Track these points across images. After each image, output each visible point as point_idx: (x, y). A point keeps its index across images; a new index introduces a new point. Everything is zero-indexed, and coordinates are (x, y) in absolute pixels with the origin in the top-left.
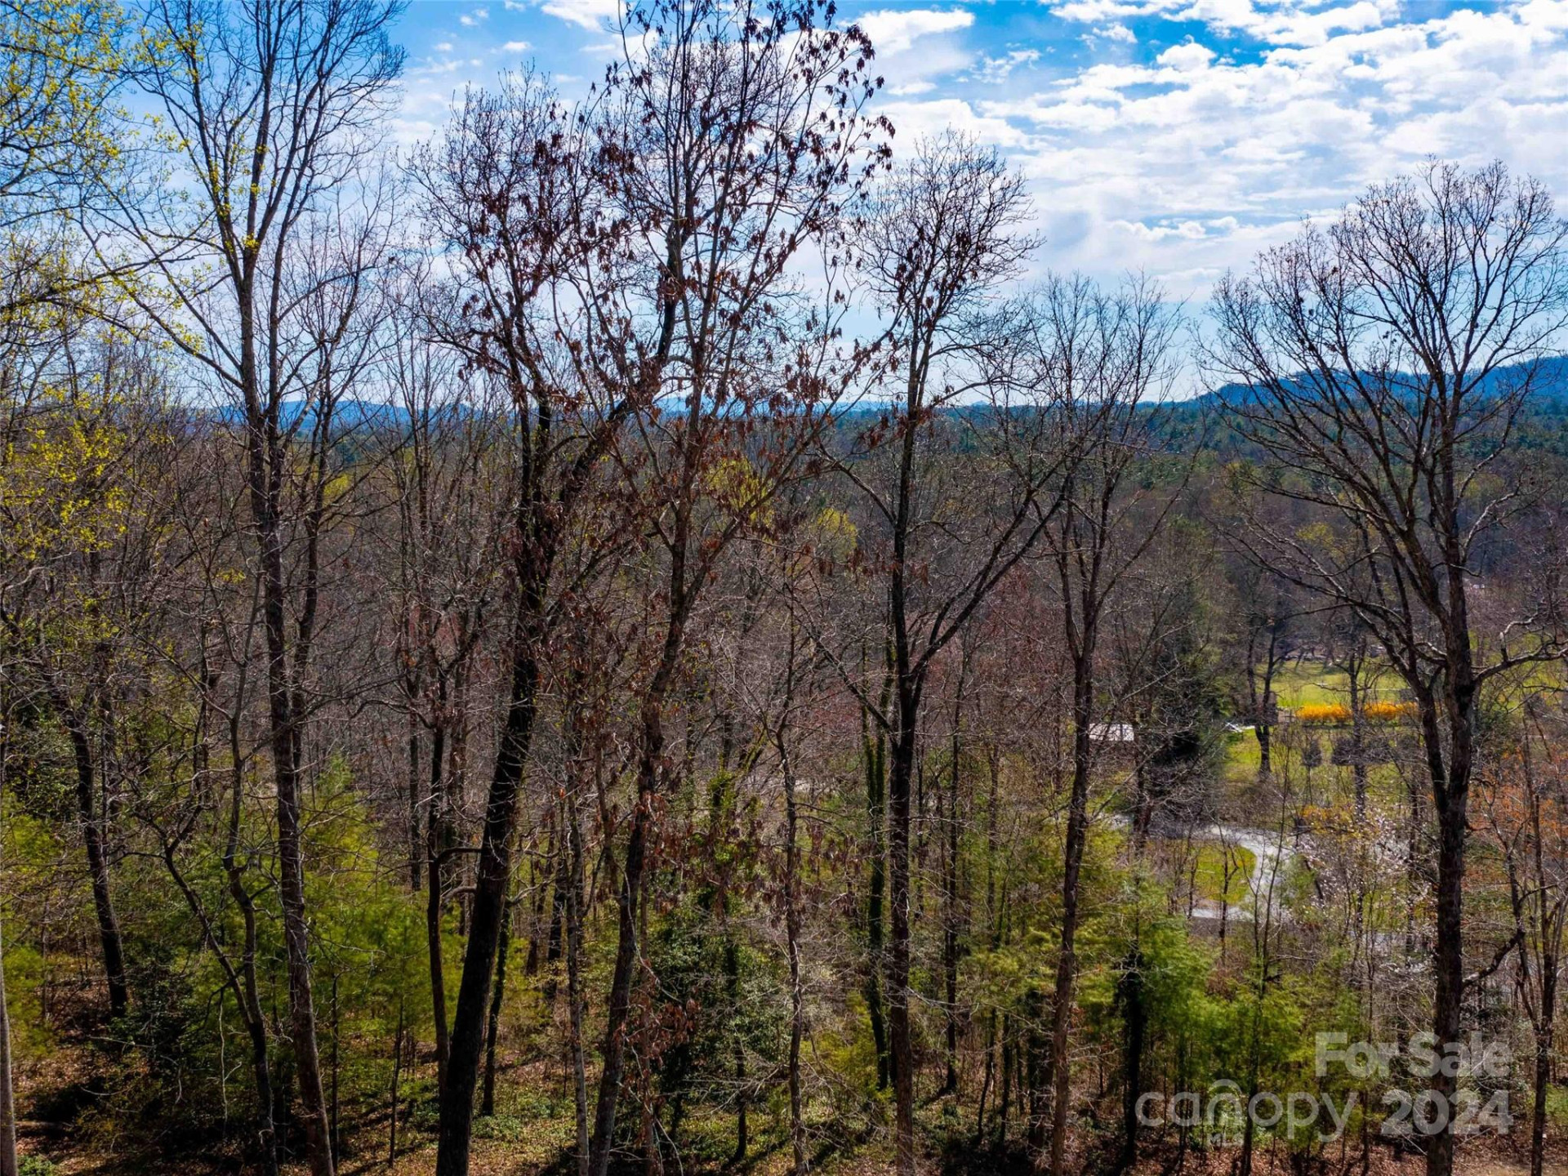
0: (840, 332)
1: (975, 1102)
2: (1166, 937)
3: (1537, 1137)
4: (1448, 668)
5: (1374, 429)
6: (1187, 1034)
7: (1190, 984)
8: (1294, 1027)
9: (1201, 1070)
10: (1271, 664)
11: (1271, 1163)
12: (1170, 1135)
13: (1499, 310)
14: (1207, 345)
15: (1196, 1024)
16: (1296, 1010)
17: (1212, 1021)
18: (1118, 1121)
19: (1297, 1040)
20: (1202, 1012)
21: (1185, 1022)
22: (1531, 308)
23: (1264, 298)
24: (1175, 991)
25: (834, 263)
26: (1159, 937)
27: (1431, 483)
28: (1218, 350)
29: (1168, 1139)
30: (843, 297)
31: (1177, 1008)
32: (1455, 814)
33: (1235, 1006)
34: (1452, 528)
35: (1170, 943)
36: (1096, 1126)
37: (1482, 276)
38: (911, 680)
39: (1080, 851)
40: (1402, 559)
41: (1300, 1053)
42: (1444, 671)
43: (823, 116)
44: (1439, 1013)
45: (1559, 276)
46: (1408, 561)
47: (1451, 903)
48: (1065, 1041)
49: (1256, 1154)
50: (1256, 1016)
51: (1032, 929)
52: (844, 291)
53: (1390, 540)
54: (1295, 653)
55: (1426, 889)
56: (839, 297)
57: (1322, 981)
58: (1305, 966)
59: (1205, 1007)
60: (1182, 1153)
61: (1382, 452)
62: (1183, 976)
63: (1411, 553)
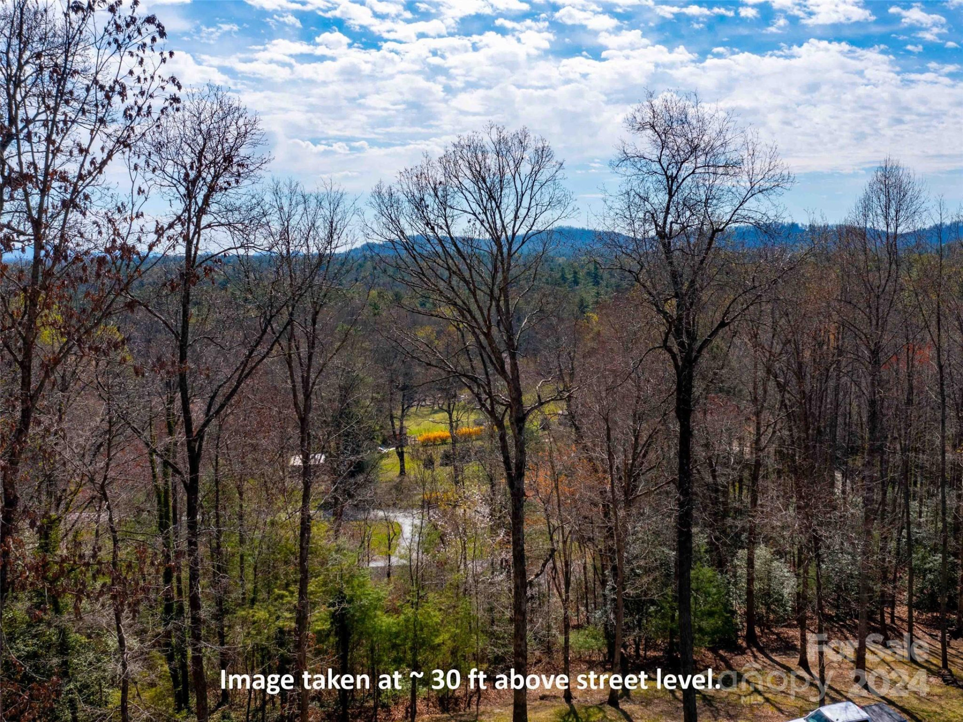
0: (142, 215)
1: (242, 707)
2: (360, 582)
3: (566, 659)
4: (511, 408)
5: (467, 275)
6: (375, 639)
7: (375, 608)
8: (437, 624)
9: (386, 659)
10: (403, 410)
11: (428, 705)
12: (367, 701)
13: (529, 209)
14: (369, 225)
15: (381, 632)
16: (437, 613)
17: (390, 628)
18: (335, 700)
19: (438, 631)
20: (384, 624)
21: (374, 632)
22: (544, 208)
23: (403, 197)
24: (366, 614)
25: (136, 168)
26: (356, 582)
27: (498, 306)
28: (375, 227)
29: (366, 704)
30: (143, 192)
31: (368, 623)
32: (519, 489)
33: (402, 617)
34: (509, 330)
35: (362, 585)
36: (322, 706)
37: (519, 190)
38: (195, 441)
39: (309, 537)
40: (484, 348)
41: (441, 638)
42: (509, 411)
43: (131, 73)
44: (516, 601)
45: (557, 191)
46: (488, 349)
47: (519, 539)
48: (305, 657)
49: (418, 702)
50: (415, 620)
51: (276, 590)
52: (144, 187)
53: (477, 338)
54: (415, 403)
55: (502, 533)
56: (140, 191)
57: (449, 594)
58: (439, 587)
59: (385, 621)
60: (376, 711)
61: (472, 288)
62: (371, 603)
63: (490, 345)
